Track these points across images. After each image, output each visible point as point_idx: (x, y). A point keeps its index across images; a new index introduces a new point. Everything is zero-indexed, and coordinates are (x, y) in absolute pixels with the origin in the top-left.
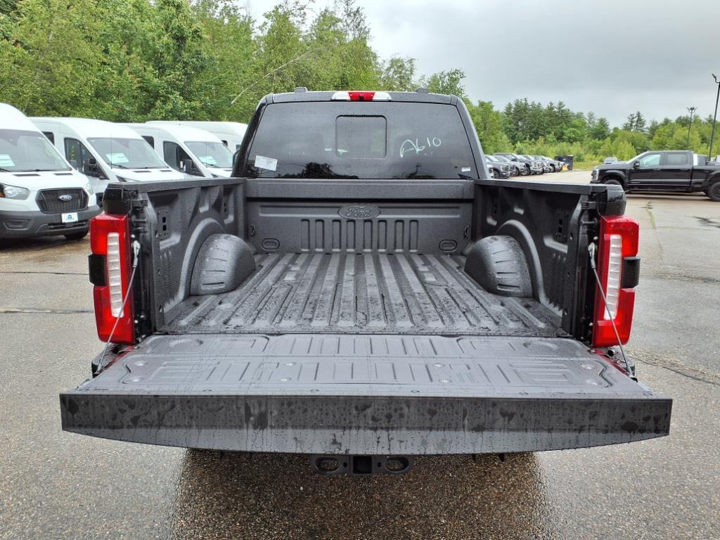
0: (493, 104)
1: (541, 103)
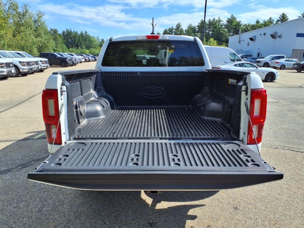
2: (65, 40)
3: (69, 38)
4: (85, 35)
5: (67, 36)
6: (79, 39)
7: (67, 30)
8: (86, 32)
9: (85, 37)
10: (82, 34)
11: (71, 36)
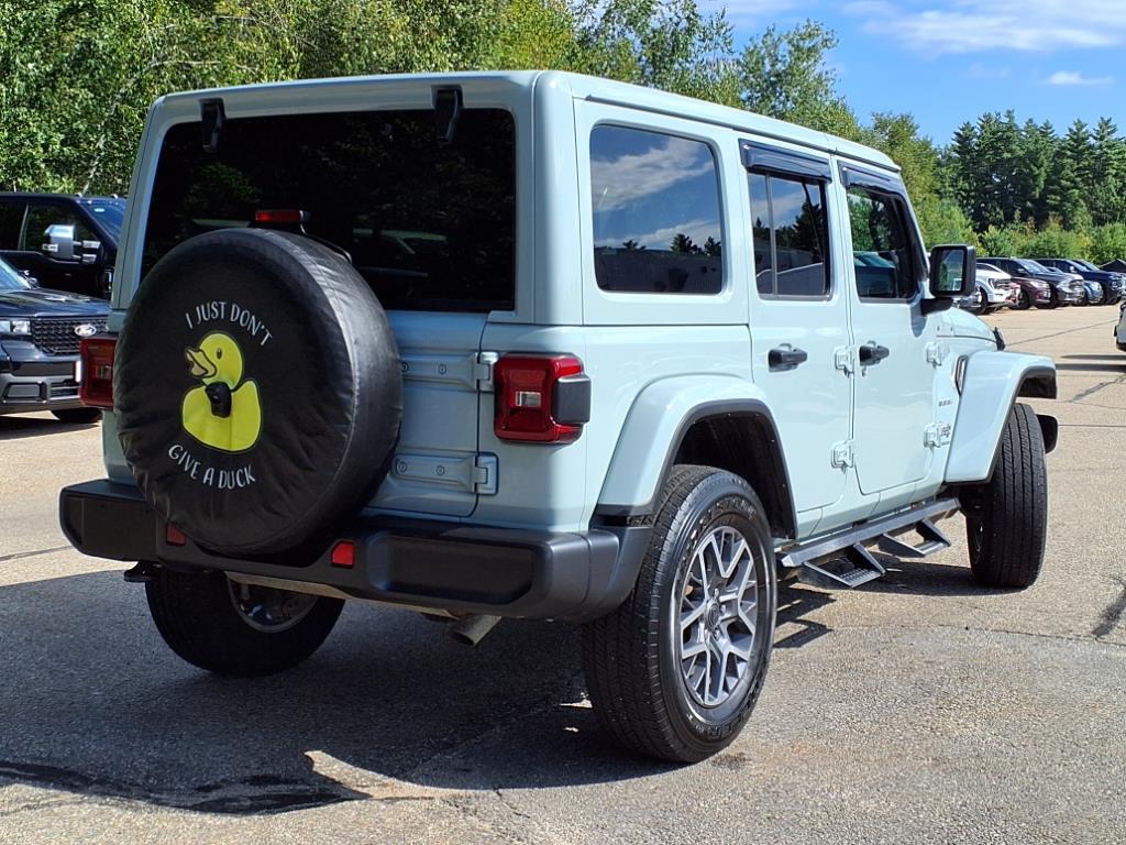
0: (916, 122)
1: (1051, 123)
2: (966, 178)
3: (993, 168)
4: (1097, 143)
5: (981, 153)
6: (1057, 170)
7: (988, 119)
8: (1105, 123)
9: (1097, 158)
10: (1078, 139)
11: (1007, 155)
